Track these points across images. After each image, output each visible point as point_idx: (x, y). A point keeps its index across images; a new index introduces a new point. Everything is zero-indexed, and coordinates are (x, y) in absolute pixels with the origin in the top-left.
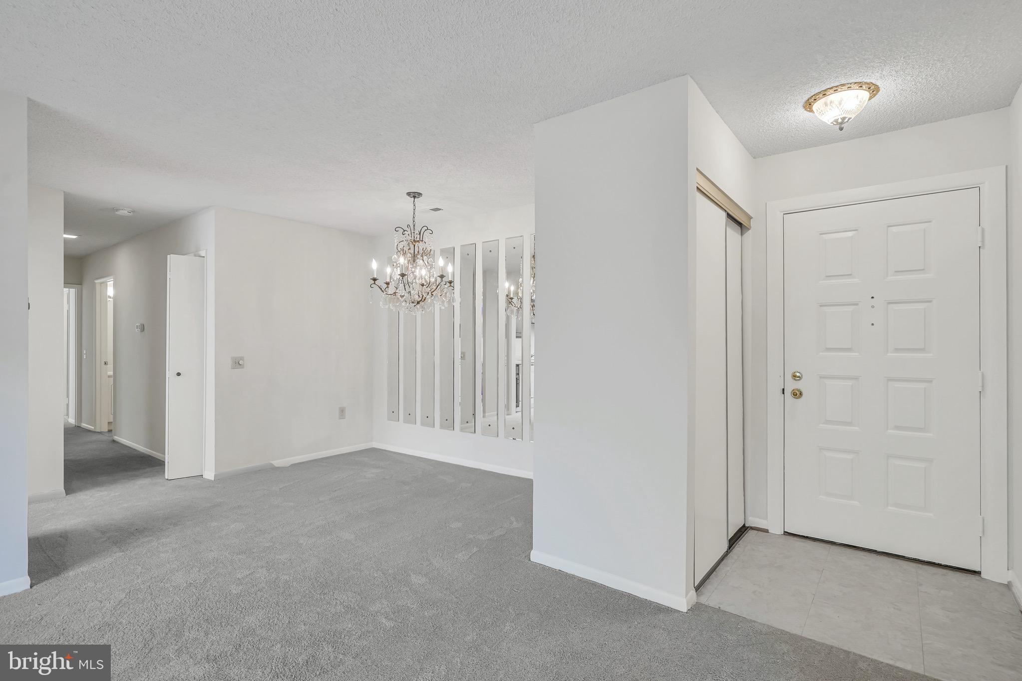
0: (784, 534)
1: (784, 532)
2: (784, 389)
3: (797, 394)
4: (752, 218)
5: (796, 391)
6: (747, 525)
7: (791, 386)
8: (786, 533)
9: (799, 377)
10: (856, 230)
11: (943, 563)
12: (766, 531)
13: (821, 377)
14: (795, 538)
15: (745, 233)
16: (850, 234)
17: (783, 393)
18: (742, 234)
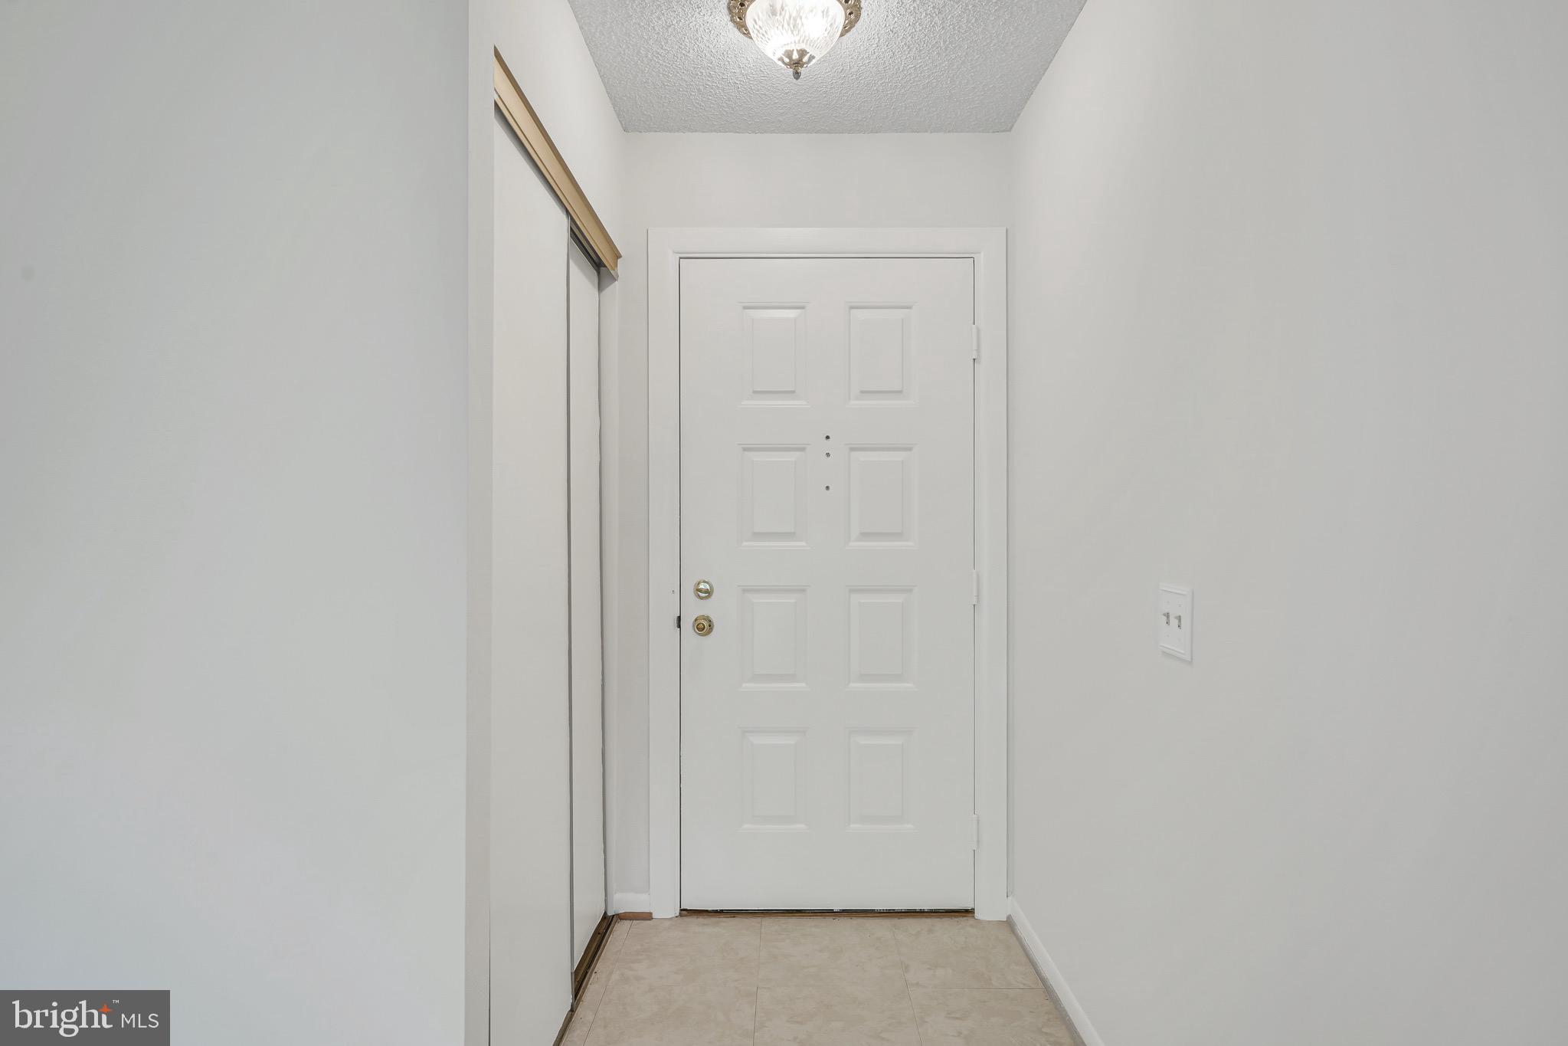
0: (681, 915)
1: (681, 910)
2: (679, 618)
3: (704, 627)
4: (621, 257)
5: (703, 622)
6: (610, 914)
7: (694, 609)
8: (686, 913)
9: (706, 592)
10: (802, 308)
11: (926, 908)
12: (647, 917)
13: (744, 591)
14: (701, 920)
15: (607, 287)
16: (791, 314)
17: (679, 626)
18: (600, 288)
